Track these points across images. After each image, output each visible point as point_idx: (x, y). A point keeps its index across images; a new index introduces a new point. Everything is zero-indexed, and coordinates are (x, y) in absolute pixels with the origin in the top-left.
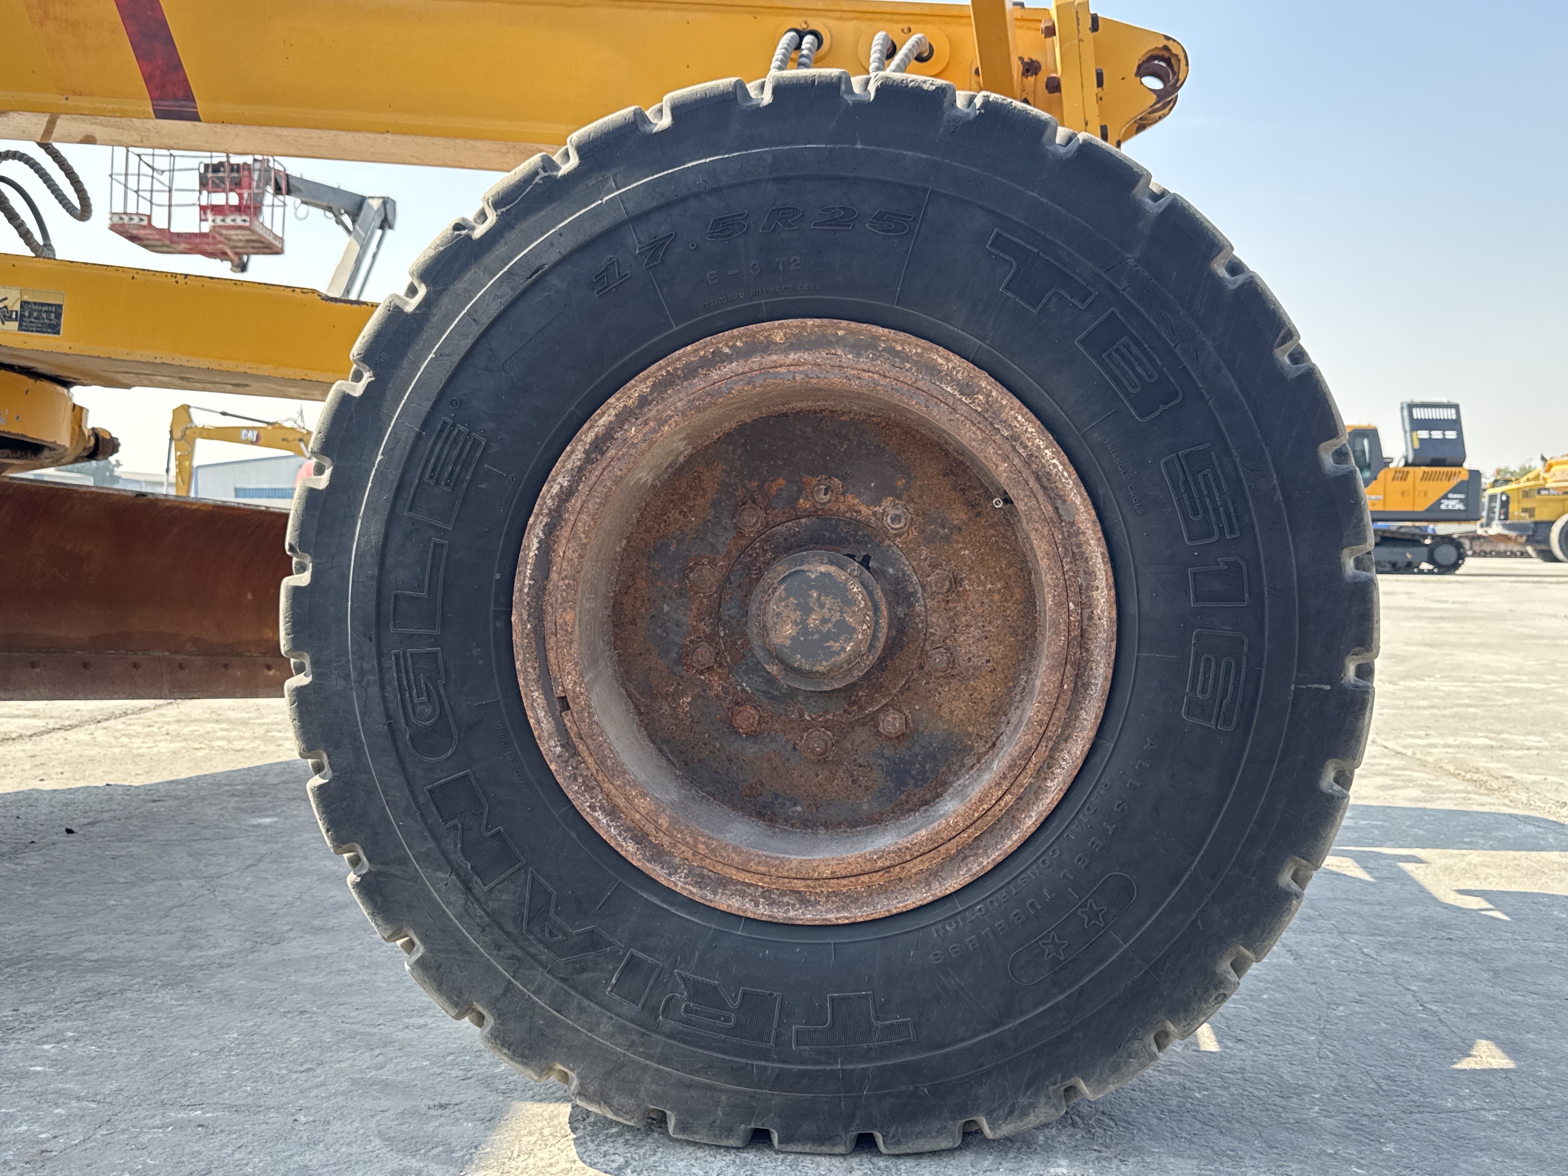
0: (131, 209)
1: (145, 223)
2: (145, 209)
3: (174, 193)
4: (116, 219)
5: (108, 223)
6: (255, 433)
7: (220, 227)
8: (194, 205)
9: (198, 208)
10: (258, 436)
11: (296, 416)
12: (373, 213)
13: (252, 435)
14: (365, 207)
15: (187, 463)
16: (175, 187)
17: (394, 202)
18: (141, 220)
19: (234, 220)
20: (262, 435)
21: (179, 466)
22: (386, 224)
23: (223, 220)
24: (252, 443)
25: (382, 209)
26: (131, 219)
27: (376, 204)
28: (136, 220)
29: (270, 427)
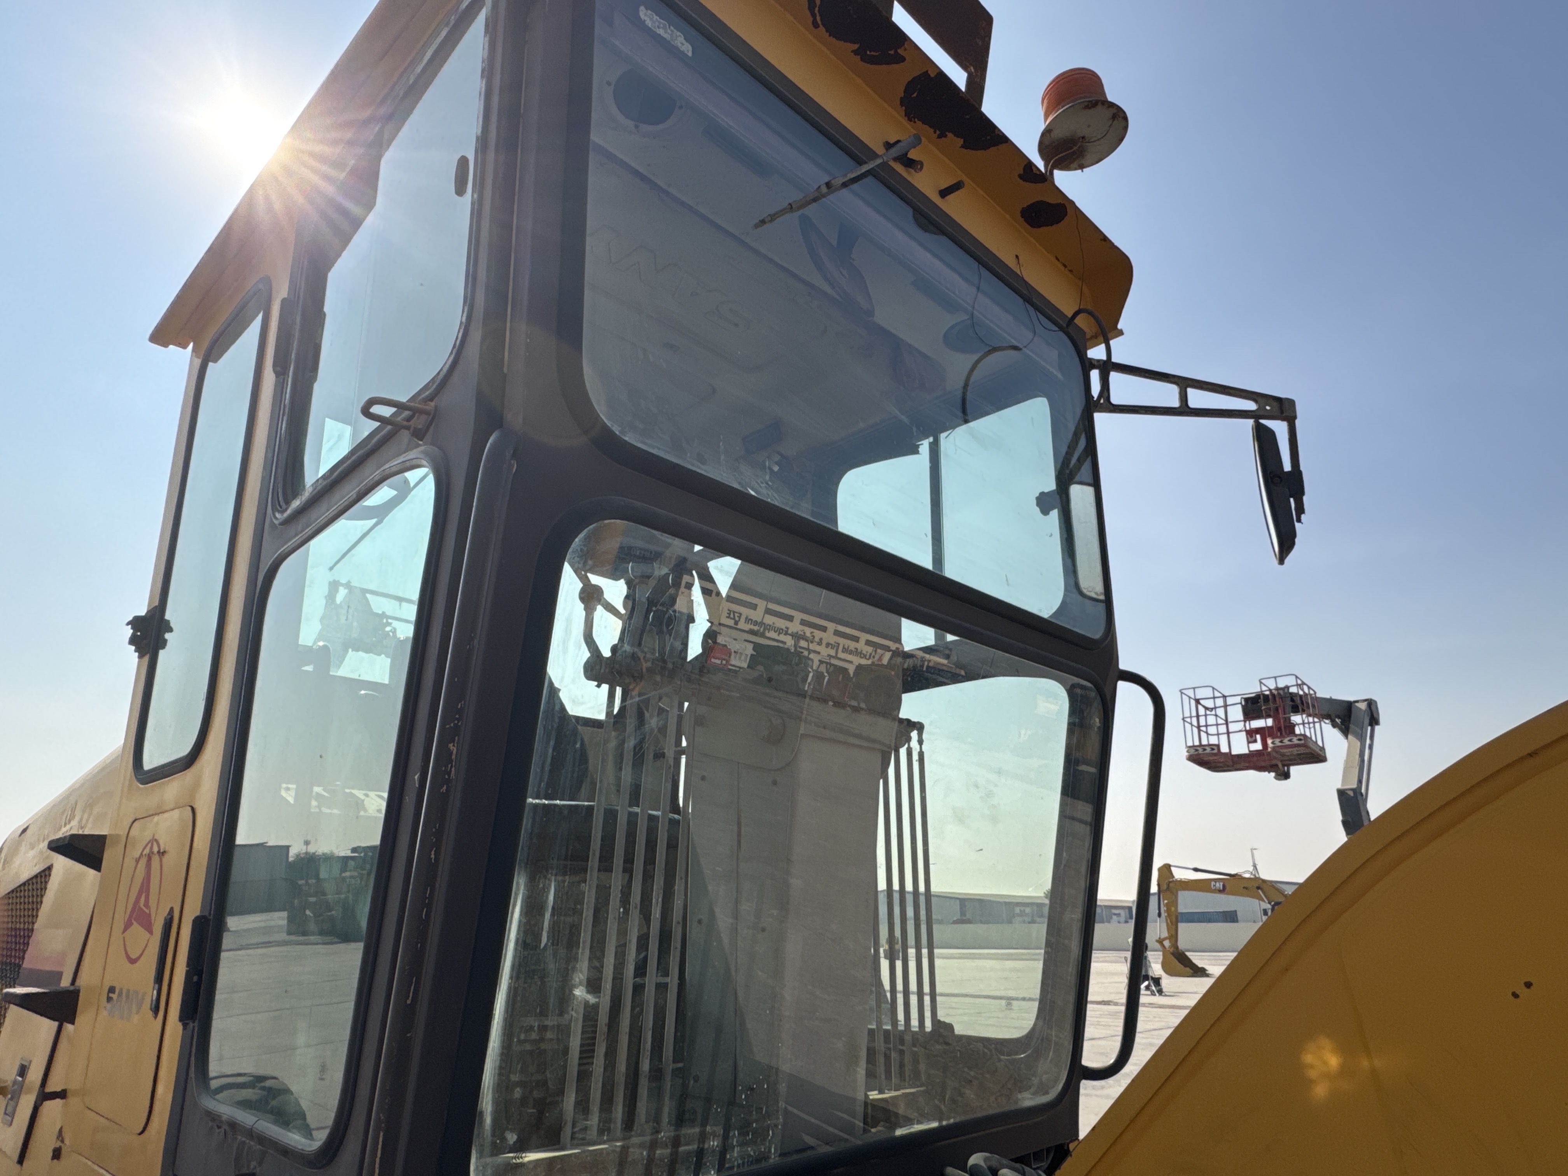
0: (1204, 742)
1: (1215, 751)
2: (1213, 740)
3: (1230, 725)
4: (1192, 751)
5: (1185, 754)
6: (1221, 884)
7: (1278, 747)
8: (1240, 731)
9: (1244, 733)
10: (1224, 886)
11: (1251, 869)
12: (1363, 713)
13: (1219, 885)
14: (1353, 710)
15: (1173, 909)
16: (1230, 720)
17: (1376, 702)
18: (1213, 749)
19: (1290, 741)
20: (1226, 884)
21: (1168, 911)
22: (1374, 721)
23: (1281, 742)
24: (1220, 891)
25: (1368, 710)
26: (1205, 750)
27: (1363, 706)
28: (1208, 750)
29: (1232, 878)
